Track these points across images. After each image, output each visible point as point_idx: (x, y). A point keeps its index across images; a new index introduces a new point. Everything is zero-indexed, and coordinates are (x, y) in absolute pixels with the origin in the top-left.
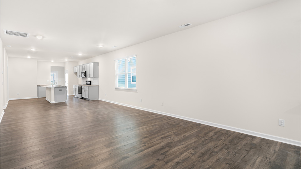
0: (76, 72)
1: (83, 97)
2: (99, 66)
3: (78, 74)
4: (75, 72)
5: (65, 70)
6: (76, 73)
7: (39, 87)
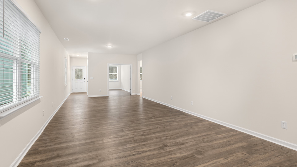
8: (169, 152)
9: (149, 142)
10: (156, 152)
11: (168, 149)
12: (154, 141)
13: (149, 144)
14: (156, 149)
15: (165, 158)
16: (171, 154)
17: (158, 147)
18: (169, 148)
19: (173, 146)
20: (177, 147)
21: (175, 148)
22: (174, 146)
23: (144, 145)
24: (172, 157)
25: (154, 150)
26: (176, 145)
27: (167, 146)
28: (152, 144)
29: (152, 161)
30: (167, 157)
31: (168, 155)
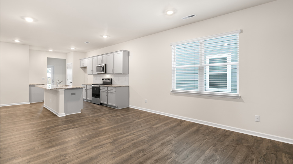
0: (85, 66)
1: (102, 102)
2: (130, 57)
3: (89, 69)
4: (82, 66)
5: (67, 64)
6: (85, 68)
7: (32, 88)
8: (109, 138)
9: (130, 144)
10: (119, 137)
11: (110, 140)
12: (125, 145)
13: (129, 142)
14: (120, 139)
15: (111, 134)
16: (107, 137)
17: (119, 141)
18: (109, 142)
19: (105, 144)
20: (101, 143)
21: (103, 142)
22: (103, 145)
23: (133, 140)
24: (107, 136)
25: (122, 138)
26: (102, 145)
27: (111, 143)
28: (125, 142)
29: (121, 132)
30: (110, 135)
31: (109, 136)
